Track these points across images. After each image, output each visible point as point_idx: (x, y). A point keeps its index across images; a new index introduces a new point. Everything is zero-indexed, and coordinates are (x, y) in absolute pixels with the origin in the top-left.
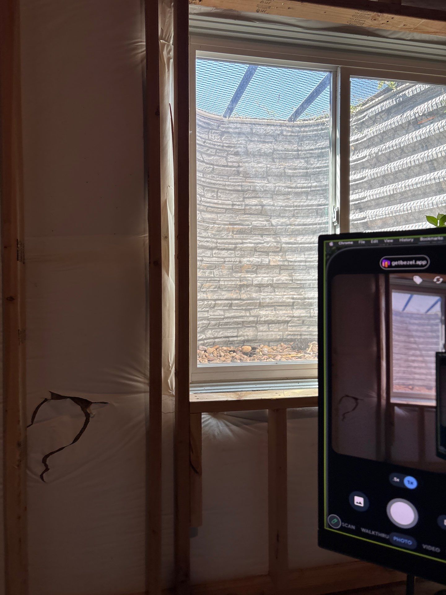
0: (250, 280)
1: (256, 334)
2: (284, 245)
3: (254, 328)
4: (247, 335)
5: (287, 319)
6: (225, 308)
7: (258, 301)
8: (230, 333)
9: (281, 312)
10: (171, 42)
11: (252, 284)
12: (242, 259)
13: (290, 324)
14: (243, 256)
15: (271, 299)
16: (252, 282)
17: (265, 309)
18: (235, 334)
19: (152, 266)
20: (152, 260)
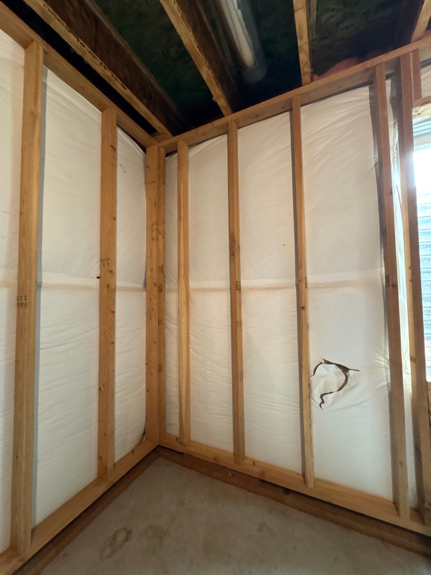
19: (391, 287)
20: (391, 283)
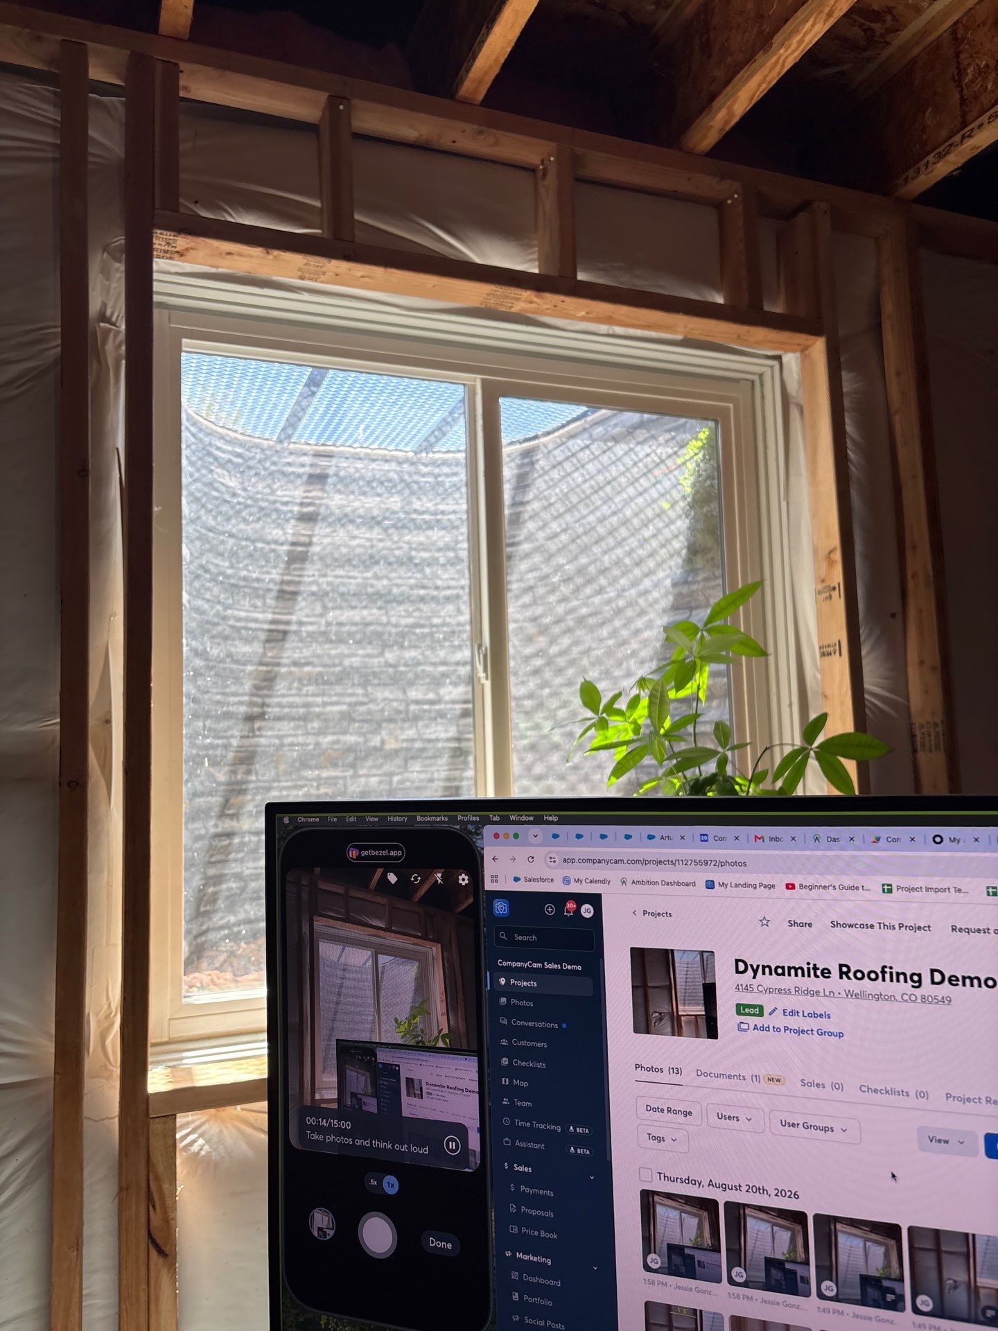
0: (340, 784)
2: (412, 707)
10: (123, 327)
12: (321, 739)
14: (322, 732)
16: (346, 789)
20: (65, 776)
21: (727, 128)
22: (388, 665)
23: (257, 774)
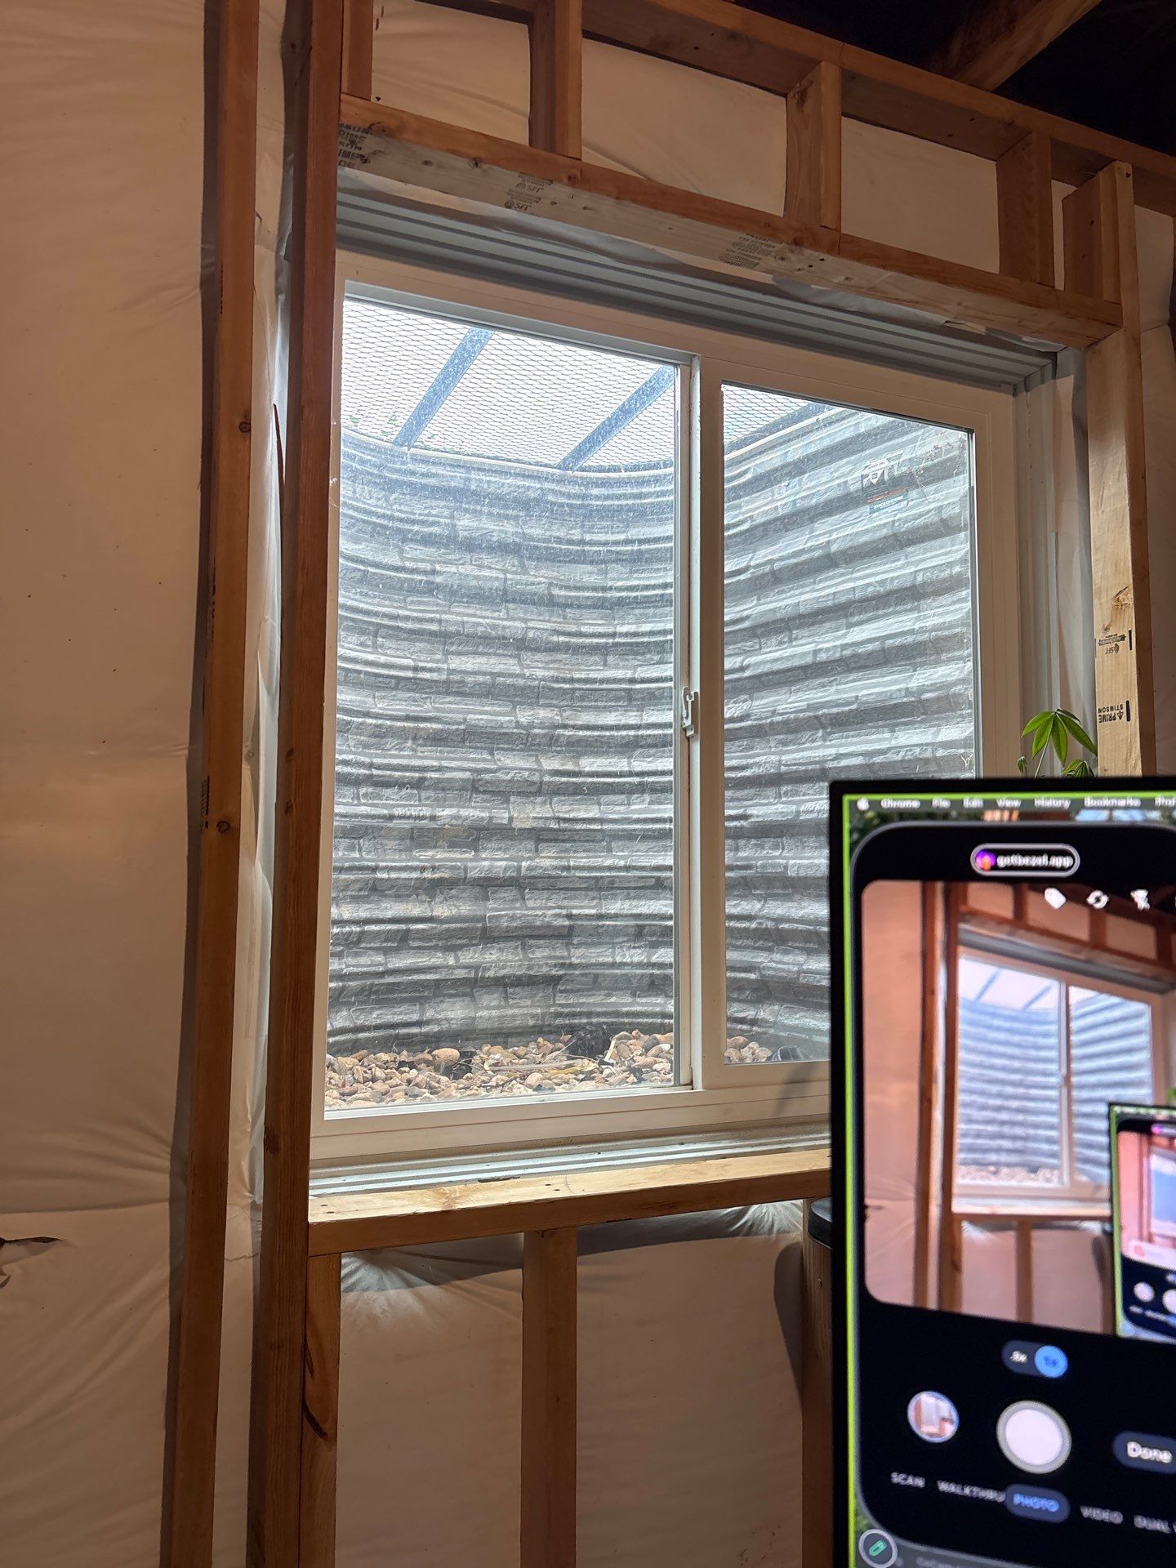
0: (459, 868)
1: (472, 1014)
2: (547, 778)
3: (468, 999)
4: (447, 1020)
5: (553, 972)
6: (389, 944)
7: (480, 925)
8: (401, 1014)
9: (539, 954)
11: (466, 878)
12: (439, 812)
13: (559, 987)
14: (440, 804)
15: (513, 918)
16: (466, 873)
17: (497, 946)
18: (415, 1017)
19: (212, 833)
20: (215, 816)
21: (1030, 56)
22: (518, 725)
23: (360, 850)
